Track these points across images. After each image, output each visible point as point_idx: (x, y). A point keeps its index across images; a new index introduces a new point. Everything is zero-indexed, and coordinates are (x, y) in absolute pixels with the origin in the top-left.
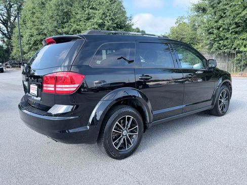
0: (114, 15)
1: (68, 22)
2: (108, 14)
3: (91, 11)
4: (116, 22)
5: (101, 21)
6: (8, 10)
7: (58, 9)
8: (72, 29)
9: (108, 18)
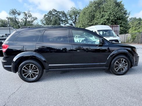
0: (116, 13)
1: (93, 20)
2: (113, 13)
3: (103, 13)
4: (117, 17)
5: (108, 17)
6: (75, 17)
7: (90, 15)
8: (95, 23)
9: (112, 15)
